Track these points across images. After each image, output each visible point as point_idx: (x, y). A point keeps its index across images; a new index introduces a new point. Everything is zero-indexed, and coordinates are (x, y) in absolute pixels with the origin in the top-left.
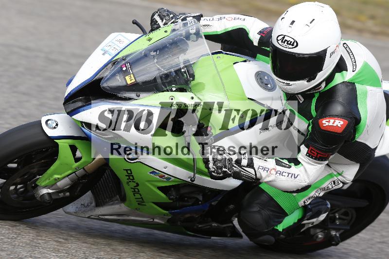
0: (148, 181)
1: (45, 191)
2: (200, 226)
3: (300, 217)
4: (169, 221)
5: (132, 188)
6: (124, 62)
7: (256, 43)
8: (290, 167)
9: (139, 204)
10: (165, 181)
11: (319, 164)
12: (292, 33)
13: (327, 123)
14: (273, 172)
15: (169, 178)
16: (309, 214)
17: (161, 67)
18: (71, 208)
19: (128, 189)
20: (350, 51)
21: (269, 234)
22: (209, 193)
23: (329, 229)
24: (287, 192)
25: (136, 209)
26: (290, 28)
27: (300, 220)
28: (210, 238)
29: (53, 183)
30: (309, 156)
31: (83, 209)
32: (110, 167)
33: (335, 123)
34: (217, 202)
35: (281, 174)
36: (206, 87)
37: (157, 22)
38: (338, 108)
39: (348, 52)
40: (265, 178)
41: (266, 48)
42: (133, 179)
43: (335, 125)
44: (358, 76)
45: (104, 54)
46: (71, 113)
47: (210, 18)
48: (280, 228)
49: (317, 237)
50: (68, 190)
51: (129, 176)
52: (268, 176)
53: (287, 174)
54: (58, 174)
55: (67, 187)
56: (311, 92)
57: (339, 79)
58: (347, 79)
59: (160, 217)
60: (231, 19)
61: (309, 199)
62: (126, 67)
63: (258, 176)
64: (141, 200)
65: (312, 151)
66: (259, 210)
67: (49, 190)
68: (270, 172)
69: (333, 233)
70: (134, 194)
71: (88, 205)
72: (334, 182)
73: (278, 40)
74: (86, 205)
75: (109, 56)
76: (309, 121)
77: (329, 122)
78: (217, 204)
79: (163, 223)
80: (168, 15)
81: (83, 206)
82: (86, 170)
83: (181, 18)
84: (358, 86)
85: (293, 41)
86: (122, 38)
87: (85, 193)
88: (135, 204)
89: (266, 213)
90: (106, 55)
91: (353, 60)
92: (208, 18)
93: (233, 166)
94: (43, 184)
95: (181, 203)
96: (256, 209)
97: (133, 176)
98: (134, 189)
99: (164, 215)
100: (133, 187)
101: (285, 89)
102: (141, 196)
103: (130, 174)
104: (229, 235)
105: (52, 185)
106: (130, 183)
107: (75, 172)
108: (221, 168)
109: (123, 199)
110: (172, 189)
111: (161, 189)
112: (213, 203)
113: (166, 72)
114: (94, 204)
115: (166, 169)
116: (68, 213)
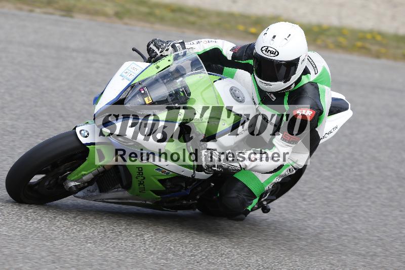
0: (153, 176)
4: (156, 202)
5: (139, 181)
6: (140, 86)
7: (229, 58)
9: (140, 192)
12: (274, 45)
19: (135, 182)
20: (310, 60)
26: (272, 41)
37: (154, 50)
41: (241, 61)
42: (142, 174)
44: (320, 77)
48: (250, 208)
54: (85, 171)
57: (305, 80)
58: (311, 80)
61: (272, 184)
62: (144, 90)
66: (237, 196)
67: (76, 183)
70: (139, 185)
71: (93, 191)
72: (290, 170)
73: (262, 51)
75: (127, 81)
79: (151, 203)
81: (89, 192)
84: (320, 85)
85: (275, 51)
88: (137, 192)
91: (314, 66)
92: (189, 43)
94: (72, 179)
96: (234, 195)
97: (142, 172)
98: (141, 181)
99: (156, 199)
102: (144, 186)
103: (140, 171)
106: (139, 178)
107: (97, 169)
109: (128, 188)
111: (160, 181)
114: (98, 190)
115: (167, 167)
116: (77, 197)
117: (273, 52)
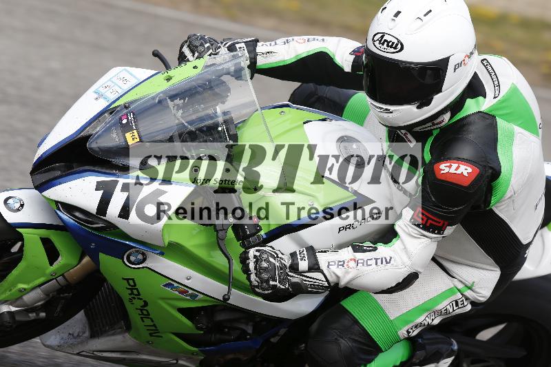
0: (163, 299)
1: (4, 309)
4: (201, 363)
5: (137, 309)
6: (125, 111)
7: (348, 68)
8: (375, 249)
9: (151, 335)
10: (188, 300)
12: (396, 30)
13: (447, 168)
14: (352, 264)
15: (194, 294)
18: (52, 338)
20: (491, 71)
22: (264, 323)
25: (147, 342)
26: (393, 22)
29: (18, 297)
30: (414, 223)
31: (71, 341)
32: (101, 274)
33: (458, 170)
35: (365, 263)
39: (489, 72)
42: (139, 294)
43: (459, 172)
44: (502, 105)
45: (96, 99)
46: (41, 187)
47: (270, 42)
50: (43, 308)
51: (131, 289)
53: (374, 261)
54: (24, 283)
55: (39, 304)
58: (483, 109)
59: (187, 357)
60: (302, 41)
61: (416, 327)
62: (128, 119)
64: (153, 328)
66: (336, 339)
67: (11, 307)
68: (347, 265)
70: (142, 318)
71: (78, 336)
72: (457, 302)
73: (374, 42)
74: (75, 335)
75: (104, 101)
77: (450, 167)
80: (202, 45)
81: (71, 337)
82: (68, 279)
83: (226, 46)
85: (396, 41)
88: (145, 334)
89: (347, 343)
90: (101, 100)
91: (496, 83)
92: (268, 43)
93: (289, 275)
94: (2, 297)
95: (217, 336)
97: (137, 289)
98: (141, 310)
100: (139, 307)
102: (152, 321)
103: (132, 286)
105: (16, 300)
106: (134, 301)
108: (267, 281)
110: (202, 313)
113: (193, 129)
114: (87, 334)
115: (190, 281)
116: (48, 346)
117: (393, 43)
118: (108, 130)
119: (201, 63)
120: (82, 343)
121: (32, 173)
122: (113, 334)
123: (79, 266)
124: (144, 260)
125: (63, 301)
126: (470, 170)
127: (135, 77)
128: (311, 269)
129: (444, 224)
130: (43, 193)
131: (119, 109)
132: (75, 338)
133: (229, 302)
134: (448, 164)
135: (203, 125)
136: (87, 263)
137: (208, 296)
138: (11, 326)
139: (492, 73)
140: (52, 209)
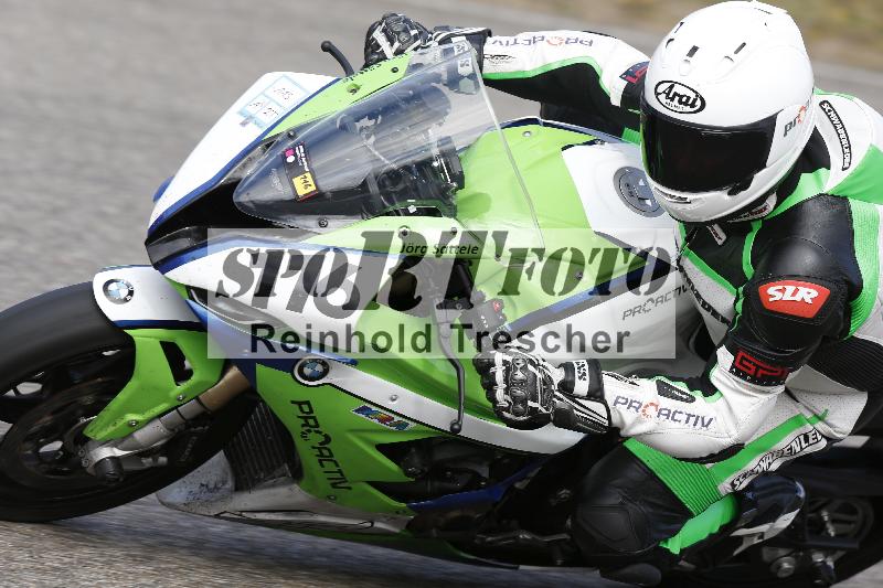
0: (353, 431)
1: (105, 453)
2: (489, 539)
3: (726, 520)
4: (409, 525)
5: (314, 448)
6: (291, 143)
7: (616, 101)
8: (692, 400)
9: (334, 486)
10: (393, 431)
11: (763, 392)
12: (692, 77)
13: (777, 293)
14: (652, 411)
15: (402, 423)
16: (749, 513)
17: (381, 154)
18: (176, 492)
19: (305, 450)
20: (836, 121)
21: (646, 562)
22: (506, 461)
23: (808, 550)
24: (687, 460)
25: (329, 497)
26: (687, 65)
27: (726, 529)
28: (517, 568)
29: (124, 434)
30: (737, 374)
31: (204, 497)
32: (259, 395)
33: (796, 294)
34: (526, 482)
35: (671, 415)
36: (492, 204)
37: (379, 46)
38: (805, 259)
39: (832, 122)
40: (633, 425)
42: (317, 425)
43: (798, 298)
44: (857, 180)
45: (243, 124)
46: (163, 265)
47: (508, 38)
48: (675, 545)
49: (779, 567)
50: (163, 450)
51: (306, 418)
52: (638, 421)
53: (684, 417)
54: (136, 412)
55: (159, 443)
56: (743, 219)
57: (808, 187)
58: (827, 189)
59: (390, 516)
60: (557, 41)
61: (745, 476)
62: (295, 155)
63: (615, 420)
64: (338, 475)
65: (744, 362)
66: (621, 503)
67: (115, 450)
68: (644, 411)
69: (818, 558)
70: (320, 461)
71: (216, 487)
72: (806, 438)
73: (657, 94)
74: (211, 486)
75: (255, 126)
76: (737, 288)
77: (783, 291)
78: (527, 487)
79: (397, 531)
80: (406, 31)
81: (205, 489)
82: (203, 401)
83: (438, 39)
84: (855, 205)
85: (693, 96)
86: (289, 87)
87: (209, 458)
88: (325, 486)
89: (638, 509)
90: (251, 125)
91: (845, 141)
92: (504, 39)
93: (555, 396)
94: (101, 435)
95: (437, 484)
96: (614, 499)
97: (314, 418)
98: (320, 449)
99: (397, 513)
100: (317, 445)
101: (677, 212)
102: (337, 465)
103: (306, 413)
104: (559, 562)
105: (124, 439)
106: (310, 436)
107: (176, 408)
108: (524, 401)
109: (297, 474)
110: (413, 450)
112: (517, 485)
113: (394, 166)
114: (230, 484)
115: (395, 403)
116: (169, 505)
117: (689, 98)
118: (264, 175)
119: (402, 62)
120: (223, 498)
121: (148, 243)
122: (273, 486)
123: (221, 382)
124: (325, 373)
125: (195, 438)
126: (814, 293)
127: (301, 88)
128: (590, 396)
129: (783, 372)
130: (167, 274)
131: (279, 139)
132: (210, 491)
133: (461, 433)
134: (781, 287)
135: (409, 160)
136: (235, 378)
137: (424, 424)
138: (117, 480)
139: (838, 125)
140: (182, 297)
